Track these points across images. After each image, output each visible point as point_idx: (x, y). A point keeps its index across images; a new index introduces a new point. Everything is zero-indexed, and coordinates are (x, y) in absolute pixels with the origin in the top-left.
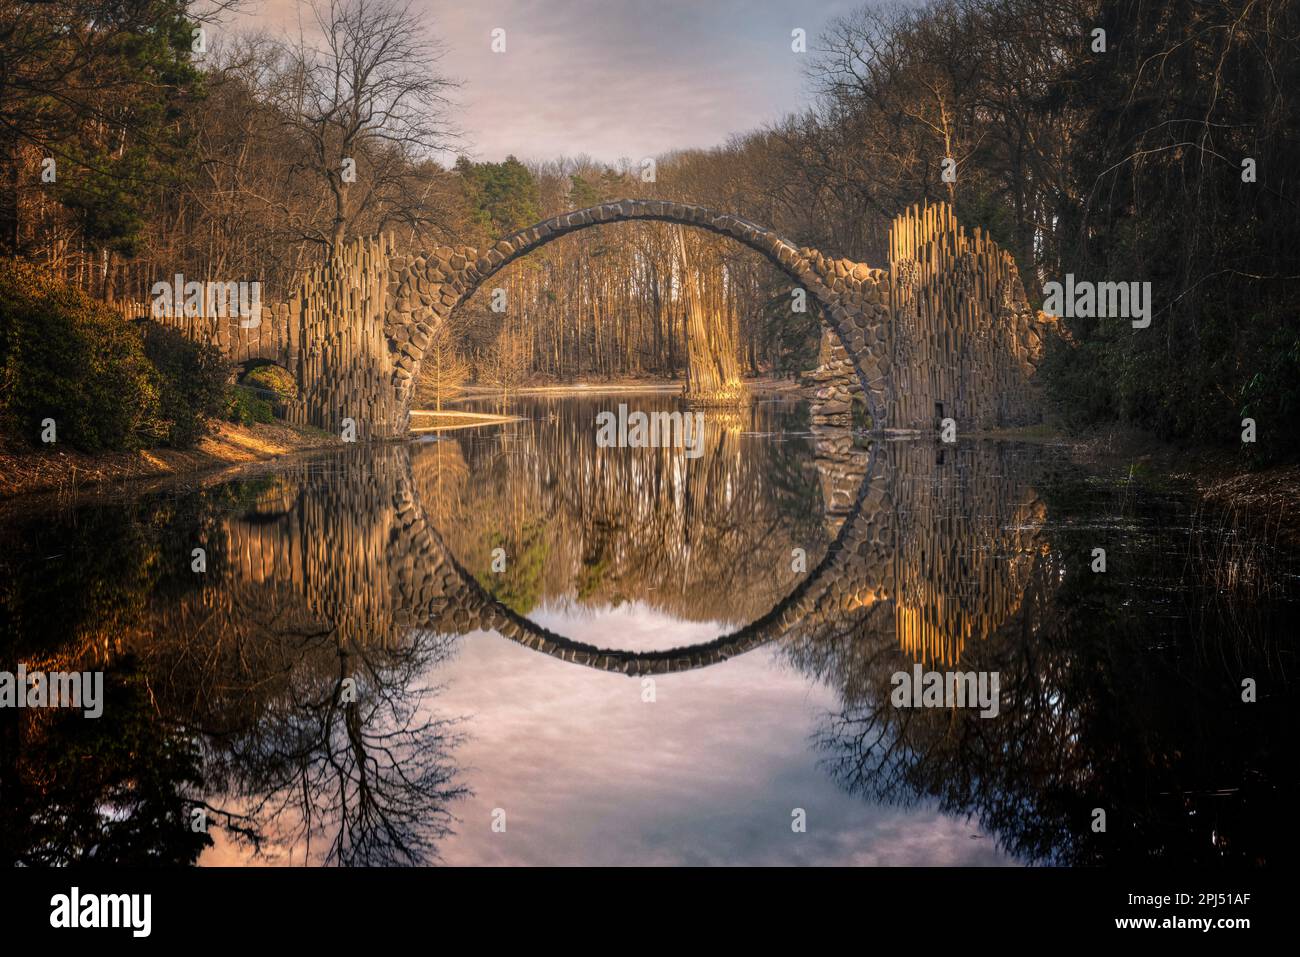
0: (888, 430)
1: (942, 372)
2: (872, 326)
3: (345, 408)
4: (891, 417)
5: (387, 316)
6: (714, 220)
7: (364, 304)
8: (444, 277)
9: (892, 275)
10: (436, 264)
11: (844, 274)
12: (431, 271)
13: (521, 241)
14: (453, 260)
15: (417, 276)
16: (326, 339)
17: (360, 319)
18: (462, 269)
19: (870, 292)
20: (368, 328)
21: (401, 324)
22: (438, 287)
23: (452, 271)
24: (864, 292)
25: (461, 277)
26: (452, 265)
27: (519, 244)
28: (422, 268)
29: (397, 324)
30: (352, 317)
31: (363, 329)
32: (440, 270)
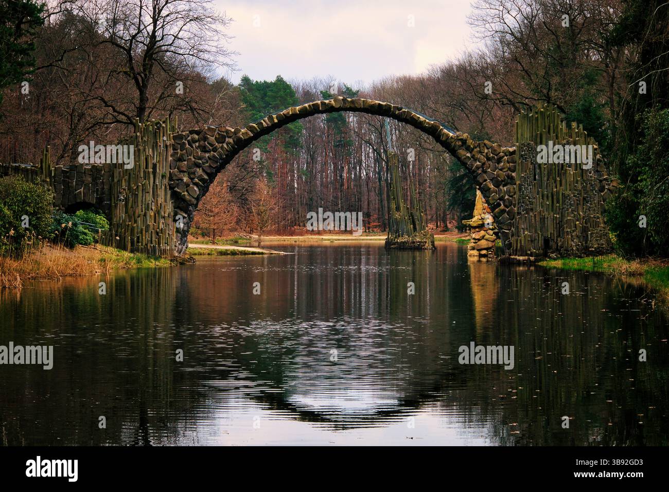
0: (513, 257)
2: (503, 187)
3: (140, 237)
4: (515, 248)
5: (171, 174)
7: (155, 165)
8: (211, 148)
9: (517, 153)
10: (205, 139)
11: (486, 151)
12: (202, 143)
13: (264, 123)
14: (217, 136)
15: (192, 147)
16: (129, 189)
17: (152, 176)
18: (223, 142)
19: (502, 164)
20: (157, 182)
21: (180, 179)
22: (207, 155)
23: (217, 144)
24: (498, 164)
25: (222, 147)
26: (217, 140)
27: (263, 126)
28: (196, 142)
29: (178, 180)
30: (147, 175)
31: (154, 182)
32: (208, 143)
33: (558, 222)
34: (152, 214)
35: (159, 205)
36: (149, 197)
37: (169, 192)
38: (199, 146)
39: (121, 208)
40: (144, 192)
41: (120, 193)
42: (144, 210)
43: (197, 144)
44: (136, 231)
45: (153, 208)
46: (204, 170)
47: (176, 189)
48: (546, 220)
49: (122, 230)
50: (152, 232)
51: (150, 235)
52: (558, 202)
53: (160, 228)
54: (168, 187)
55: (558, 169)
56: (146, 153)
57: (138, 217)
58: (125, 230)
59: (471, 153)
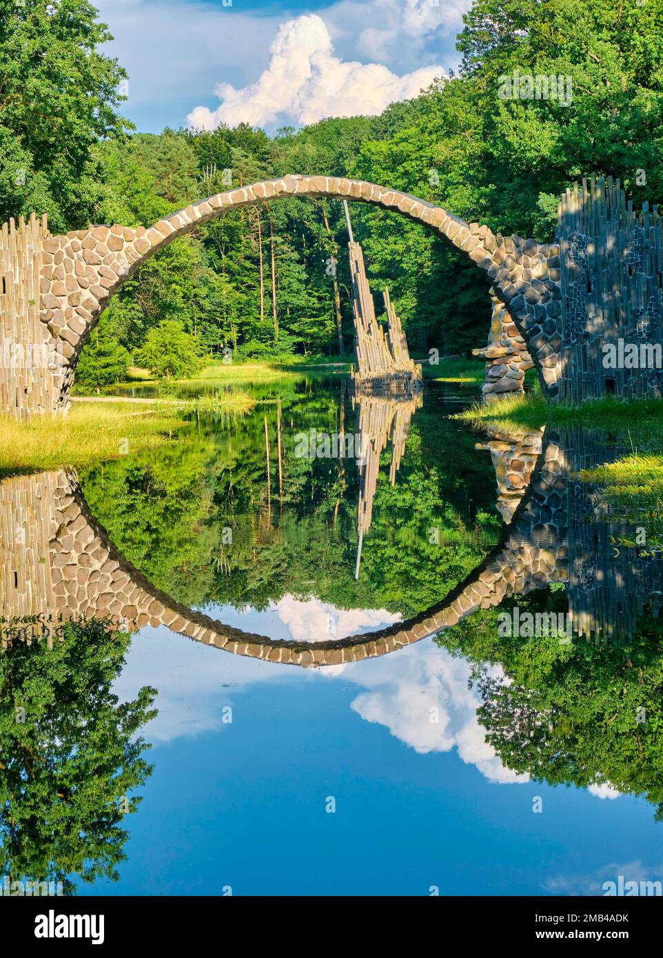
2: (543, 303)
5: (42, 300)
6: (381, 196)
8: (102, 259)
10: (93, 245)
11: (514, 250)
12: (87, 251)
13: (182, 220)
14: (110, 241)
15: (73, 258)
18: (120, 250)
19: (539, 269)
20: (23, 313)
21: (58, 308)
22: (96, 269)
23: (110, 252)
24: (534, 269)
25: (119, 258)
26: (110, 246)
28: (79, 250)
29: (53, 308)
32: (97, 252)
38: (83, 257)
43: (80, 253)
46: (92, 293)
47: (51, 322)
50: (17, 388)
51: (15, 394)
53: (30, 382)
54: (39, 320)
56: (2, 270)
59: (493, 254)
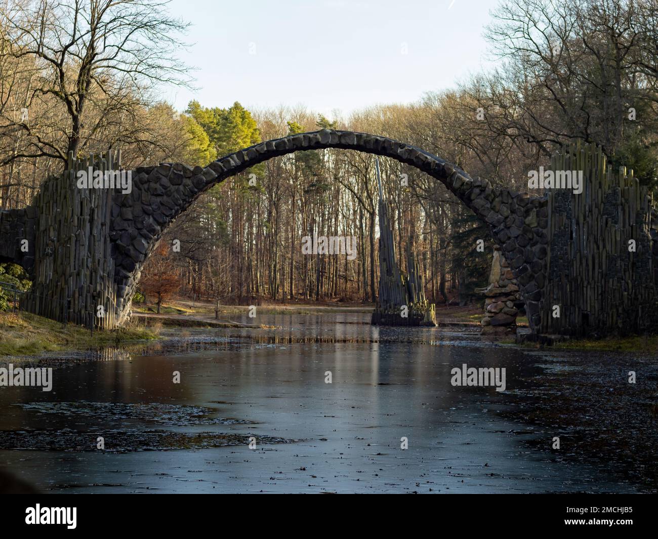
0: (543, 335)
1: (589, 287)
2: (531, 247)
3: (72, 301)
4: (545, 324)
5: (112, 222)
6: (399, 150)
7: (92, 211)
8: (164, 191)
9: (549, 204)
10: (158, 180)
11: (510, 201)
12: (153, 185)
13: (232, 162)
14: (172, 176)
15: (140, 189)
16: (58, 241)
17: (88, 225)
18: (179, 185)
19: (530, 218)
20: (95, 232)
21: (124, 230)
22: (159, 199)
23: (171, 186)
24: (525, 218)
25: (177, 191)
26: (171, 180)
27: (230, 164)
28: (146, 182)
29: (121, 230)
30: (82, 223)
31: (91, 233)
32: (161, 185)
33: (600, 292)
34: (88, 273)
35: (97, 261)
36: (84, 252)
37: (109, 246)
38: (148, 189)
39: (48, 264)
40: (78, 245)
41: (47, 245)
42: (77, 268)
43: (146, 186)
44: (67, 293)
45: (90, 265)
46: (155, 219)
47: (119, 242)
48: (585, 289)
49: (48, 291)
50: (86, 296)
51: (84, 299)
52: (600, 267)
53: (98, 291)
54: (108, 239)
55: (601, 226)
56: (81, 196)
57: (70, 276)
58: (53, 292)
59: (491, 203)
